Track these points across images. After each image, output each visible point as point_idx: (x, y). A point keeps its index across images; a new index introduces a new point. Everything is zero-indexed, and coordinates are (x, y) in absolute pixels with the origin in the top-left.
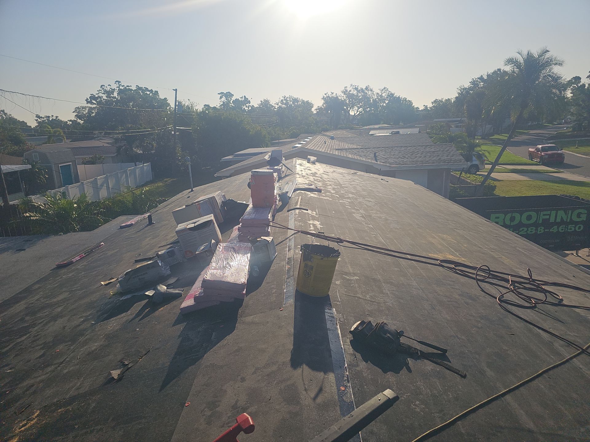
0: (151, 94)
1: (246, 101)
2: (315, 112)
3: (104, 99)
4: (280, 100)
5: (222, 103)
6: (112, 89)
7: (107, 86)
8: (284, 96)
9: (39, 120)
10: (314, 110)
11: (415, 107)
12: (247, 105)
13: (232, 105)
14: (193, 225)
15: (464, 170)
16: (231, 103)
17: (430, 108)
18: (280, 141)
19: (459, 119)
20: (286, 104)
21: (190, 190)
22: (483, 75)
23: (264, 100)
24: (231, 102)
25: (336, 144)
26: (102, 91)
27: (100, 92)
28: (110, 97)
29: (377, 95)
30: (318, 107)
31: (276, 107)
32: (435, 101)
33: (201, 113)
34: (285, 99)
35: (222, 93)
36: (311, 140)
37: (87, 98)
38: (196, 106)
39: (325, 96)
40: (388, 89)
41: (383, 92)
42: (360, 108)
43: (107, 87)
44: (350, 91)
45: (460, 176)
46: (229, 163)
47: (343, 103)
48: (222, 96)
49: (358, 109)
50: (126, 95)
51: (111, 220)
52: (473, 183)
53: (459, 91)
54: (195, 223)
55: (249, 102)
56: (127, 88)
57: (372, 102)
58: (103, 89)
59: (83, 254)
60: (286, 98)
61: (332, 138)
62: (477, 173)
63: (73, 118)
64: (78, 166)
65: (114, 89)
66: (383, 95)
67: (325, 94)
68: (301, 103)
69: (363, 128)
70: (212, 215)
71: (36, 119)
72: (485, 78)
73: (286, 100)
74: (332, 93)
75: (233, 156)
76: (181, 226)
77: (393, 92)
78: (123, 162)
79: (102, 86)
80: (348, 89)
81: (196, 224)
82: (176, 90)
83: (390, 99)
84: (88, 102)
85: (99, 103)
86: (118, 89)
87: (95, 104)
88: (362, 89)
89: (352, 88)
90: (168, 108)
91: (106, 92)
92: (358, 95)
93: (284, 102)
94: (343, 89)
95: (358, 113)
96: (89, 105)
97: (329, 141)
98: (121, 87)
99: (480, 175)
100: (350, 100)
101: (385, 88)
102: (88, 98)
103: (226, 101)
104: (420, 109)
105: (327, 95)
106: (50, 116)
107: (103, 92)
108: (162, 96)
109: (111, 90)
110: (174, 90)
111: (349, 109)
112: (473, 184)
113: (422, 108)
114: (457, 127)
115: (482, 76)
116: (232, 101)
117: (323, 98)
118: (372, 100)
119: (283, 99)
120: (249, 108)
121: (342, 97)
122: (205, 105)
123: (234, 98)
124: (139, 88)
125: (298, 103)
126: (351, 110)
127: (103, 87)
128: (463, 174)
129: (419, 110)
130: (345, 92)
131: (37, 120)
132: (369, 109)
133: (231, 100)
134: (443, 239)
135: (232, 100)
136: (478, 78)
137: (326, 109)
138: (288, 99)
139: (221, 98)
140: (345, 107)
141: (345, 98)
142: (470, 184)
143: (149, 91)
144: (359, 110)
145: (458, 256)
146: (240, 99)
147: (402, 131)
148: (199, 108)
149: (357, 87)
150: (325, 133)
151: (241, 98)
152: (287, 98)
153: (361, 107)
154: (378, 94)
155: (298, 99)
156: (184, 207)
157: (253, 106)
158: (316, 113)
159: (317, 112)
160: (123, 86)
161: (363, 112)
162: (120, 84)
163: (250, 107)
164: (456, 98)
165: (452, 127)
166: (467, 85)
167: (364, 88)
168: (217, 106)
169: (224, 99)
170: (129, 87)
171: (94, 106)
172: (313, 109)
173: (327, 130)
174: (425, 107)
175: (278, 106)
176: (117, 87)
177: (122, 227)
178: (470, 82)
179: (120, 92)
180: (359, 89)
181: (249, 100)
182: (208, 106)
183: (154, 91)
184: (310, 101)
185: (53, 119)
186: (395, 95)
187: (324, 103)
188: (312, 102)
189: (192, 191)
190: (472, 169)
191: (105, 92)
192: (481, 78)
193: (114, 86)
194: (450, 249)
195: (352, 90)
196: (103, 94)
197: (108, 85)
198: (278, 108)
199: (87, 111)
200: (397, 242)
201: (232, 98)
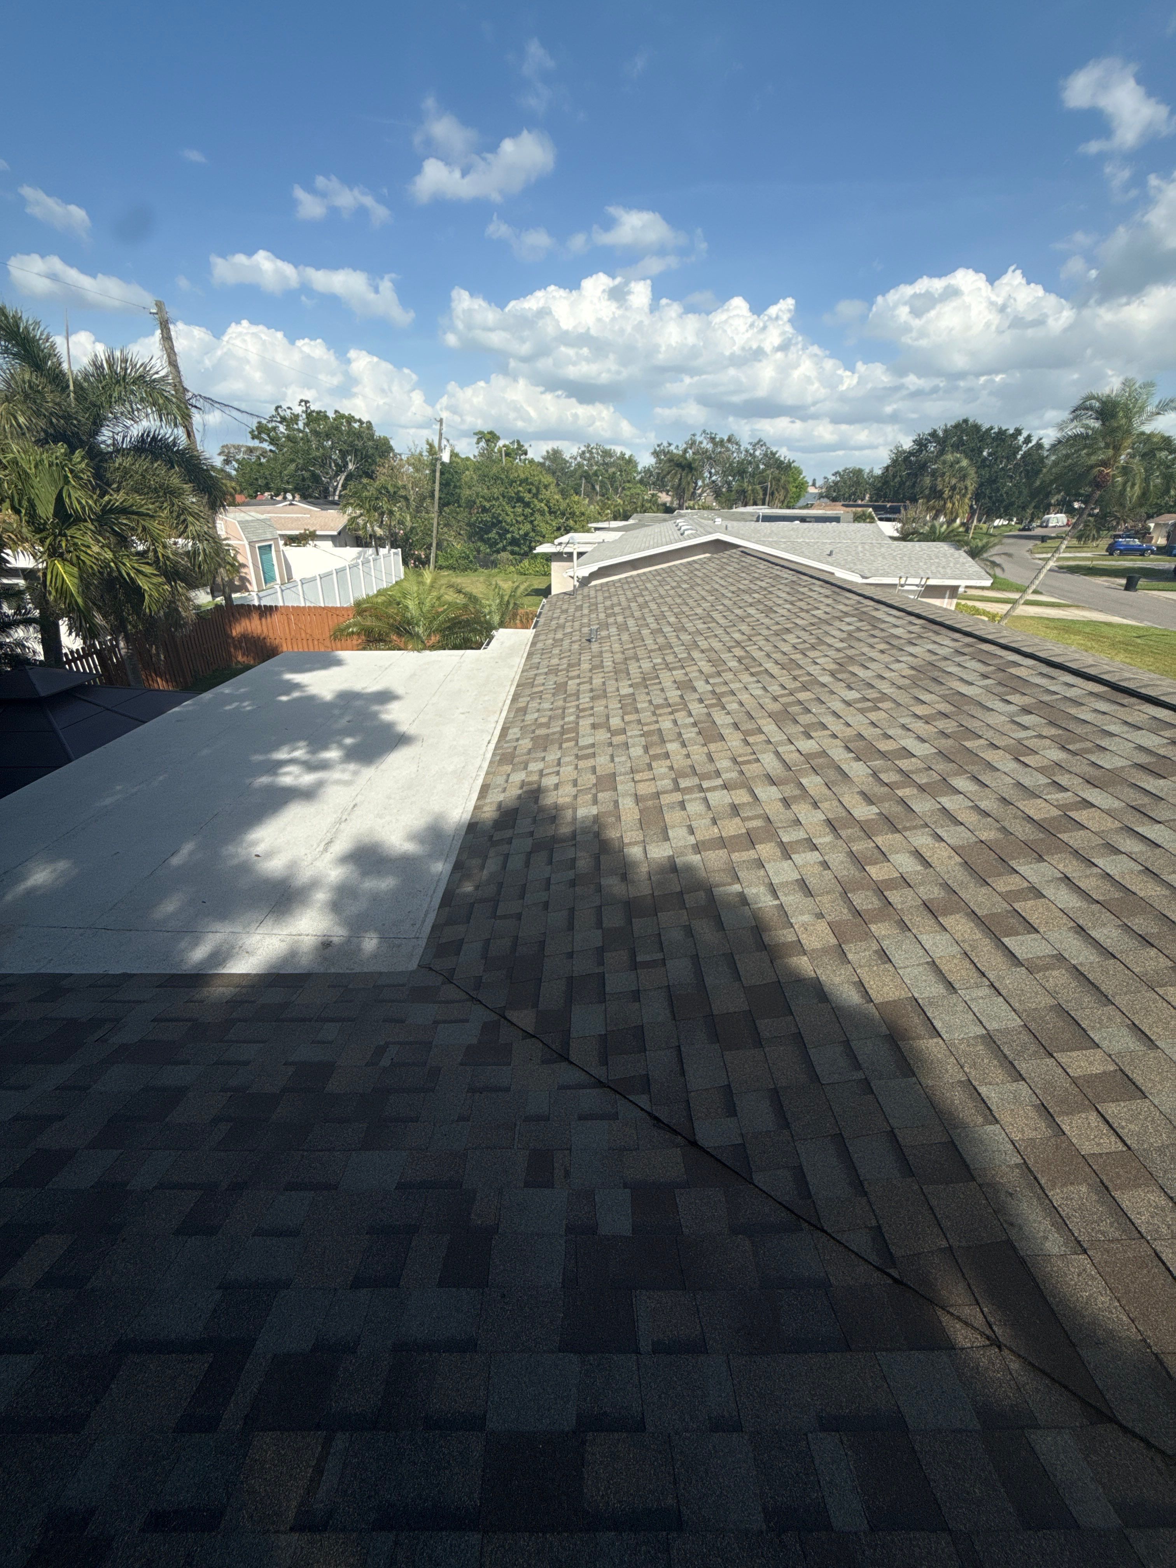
1: (521, 450)
2: (639, 476)
3: (282, 433)
4: (580, 452)
5: (481, 452)
6: (294, 415)
8: (586, 445)
12: (522, 457)
13: (498, 455)
24: (496, 451)
26: (277, 418)
27: (274, 419)
28: (292, 430)
37: (253, 430)
40: (765, 443)
41: (757, 448)
43: (285, 411)
44: (702, 442)
48: (481, 438)
50: (319, 426)
55: (526, 452)
56: (320, 413)
57: (735, 465)
58: (279, 414)
65: (299, 414)
68: (617, 459)
74: (669, 444)
77: (774, 450)
83: (768, 462)
84: (255, 438)
85: (273, 440)
87: (267, 441)
88: (722, 441)
89: (705, 437)
91: (284, 420)
92: (714, 450)
94: (688, 438)
96: (257, 444)
98: (310, 413)
100: (698, 459)
101: (760, 441)
103: (488, 447)
105: (662, 448)
108: (379, 433)
117: (655, 453)
118: (736, 462)
119: (585, 449)
120: (525, 464)
121: (686, 453)
125: (610, 459)
127: (278, 411)
130: (692, 444)
135: (498, 447)
137: (658, 473)
138: (594, 451)
139: (478, 443)
144: (713, 478)
146: (509, 445)
151: (512, 443)
152: (592, 448)
155: (612, 452)
157: (533, 459)
159: (643, 477)
160: (312, 410)
162: (308, 406)
163: (527, 461)
167: (726, 439)
168: (472, 456)
169: (483, 444)
170: (324, 413)
171: (266, 445)
172: (636, 472)
175: (576, 462)
176: (303, 412)
178: (913, 441)
179: (310, 420)
180: (717, 440)
181: (525, 448)
182: (459, 455)
183: (365, 422)
184: (632, 457)
186: (777, 456)
187: (655, 462)
188: (635, 459)
192: (934, 435)
195: (705, 442)
196: (279, 422)
197: (288, 408)
198: (576, 465)
199: (255, 454)
201: (498, 444)
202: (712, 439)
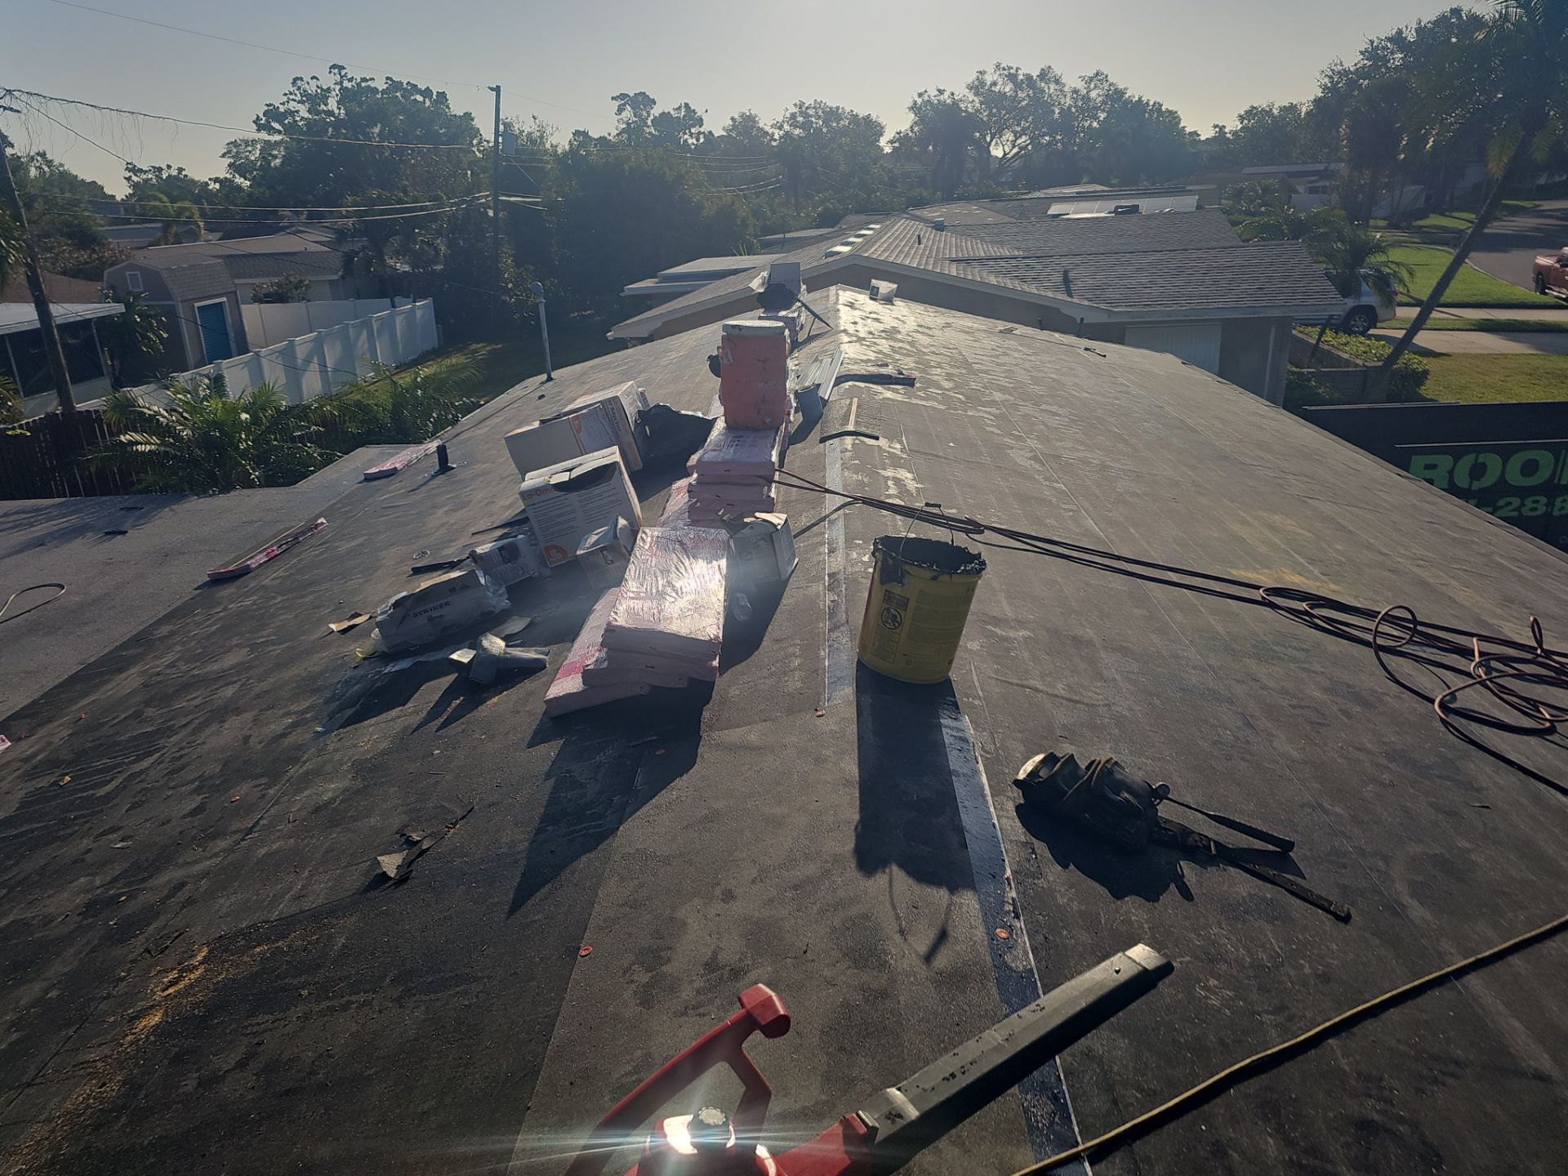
0: (428, 103)
1: (691, 118)
2: (888, 150)
3: (302, 118)
4: (788, 115)
5: (624, 126)
6: (322, 89)
7: (310, 81)
8: (798, 103)
9: (135, 178)
10: (885, 145)
11: (1188, 130)
12: (693, 130)
13: (652, 130)
14: (565, 477)
15: (1332, 321)
16: (648, 127)
17: (1235, 133)
18: (787, 235)
19: (1321, 167)
20: (805, 126)
21: (544, 377)
22: (1404, 29)
23: (742, 115)
24: (649, 123)
25: (950, 244)
26: (296, 95)
27: (291, 97)
28: (318, 113)
29: (1075, 95)
30: (898, 133)
31: (776, 137)
32: (1251, 113)
33: (565, 154)
34: (801, 112)
35: (623, 96)
36: (879, 234)
37: (258, 116)
38: (552, 135)
39: (919, 101)
40: (1106, 77)
41: (1092, 86)
42: (1020, 136)
43: (308, 83)
44: (994, 84)
45: (1319, 339)
46: (645, 302)
47: (972, 120)
48: (624, 105)
49: (1017, 139)
50: (360, 104)
51: (340, 457)
52: (1358, 361)
53: (1327, 80)
54: (570, 470)
55: (700, 122)
56: (363, 84)
57: (1056, 116)
58: (299, 88)
59: (275, 548)
60: (804, 109)
61: (939, 227)
62: (1372, 332)
63: (223, 173)
64: (243, 307)
65: (329, 88)
66: (1093, 94)
67: (920, 95)
68: (847, 121)
69: (1029, 196)
70: (616, 448)
71: (128, 174)
72: (1411, 36)
73: (806, 115)
74: (939, 90)
75: (656, 280)
76: (534, 479)
77: (1121, 86)
78: (359, 297)
79: (295, 80)
80: (989, 79)
81: (575, 473)
82: (497, 90)
83: (1112, 106)
84: (260, 128)
85: (290, 129)
86: (338, 87)
87: (279, 132)
88: (1029, 77)
89: (1000, 75)
90: (475, 142)
91: (307, 98)
92: (1017, 95)
93: (800, 119)
94: (972, 77)
95: (1016, 150)
96: (264, 136)
97: (929, 234)
98: (346, 84)
99: (1378, 338)
100: (991, 112)
101: (1097, 74)
102: (261, 116)
103: (635, 119)
104: (1203, 138)
105: (926, 98)
106: (164, 167)
107: (298, 98)
108: (457, 108)
109: (319, 91)
110: (492, 89)
111: (988, 139)
112: (1357, 365)
113: (1207, 133)
114: (1313, 190)
115: (1400, 32)
116: (652, 121)
117: (914, 108)
118: (1057, 111)
119: (796, 110)
120: (698, 140)
121: (971, 102)
122: (577, 133)
123: (656, 111)
124: (394, 85)
125: (838, 123)
126: (994, 143)
127: (299, 82)
128: (1329, 336)
129: (1200, 140)
130: (977, 87)
131: (128, 179)
132: (1047, 138)
133: (649, 115)
134: (1272, 527)
135: (652, 117)
136: (1388, 39)
137: (921, 140)
138: (811, 112)
139: (620, 110)
140: (978, 134)
141: (978, 105)
142: (1347, 363)
143: (421, 92)
144: (1019, 141)
145: (1316, 579)
146: (672, 112)
147: (1146, 205)
148: (561, 140)
149: (1013, 71)
150: (918, 213)
151: (677, 109)
152: (807, 108)
153: (1023, 132)
154: (1076, 91)
155: (840, 111)
156: (536, 424)
157: (710, 132)
158: (890, 151)
159: (895, 149)
160: (350, 80)
161: (1030, 147)
162: (343, 74)
163: (701, 136)
164: (1317, 101)
165: (1296, 192)
166: (1352, 59)
167: (1035, 73)
168: (609, 135)
169: (628, 113)
170: (369, 83)
171: (277, 138)
172: (883, 142)
173: (920, 203)
174: (1217, 129)
175: (782, 133)
176: (335, 84)
177: (370, 478)
178: (1361, 53)
179: (346, 96)
180: (1021, 77)
181: (699, 114)
182: (585, 134)
183: (435, 94)
184: (874, 117)
185: (170, 176)
186: (1127, 96)
187: (915, 123)
188: (880, 120)
189: (550, 379)
190: (1355, 321)
191: (304, 99)
192: (1398, 39)
193: (329, 80)
194: (1293, 557)
195: (1000, 82)
196: (299, 102)
197: (312, 78)
198: (781, 138)
199: (258, 152)
200: (1136, 535)
201: (652, 112)
202: (1012, 77)
